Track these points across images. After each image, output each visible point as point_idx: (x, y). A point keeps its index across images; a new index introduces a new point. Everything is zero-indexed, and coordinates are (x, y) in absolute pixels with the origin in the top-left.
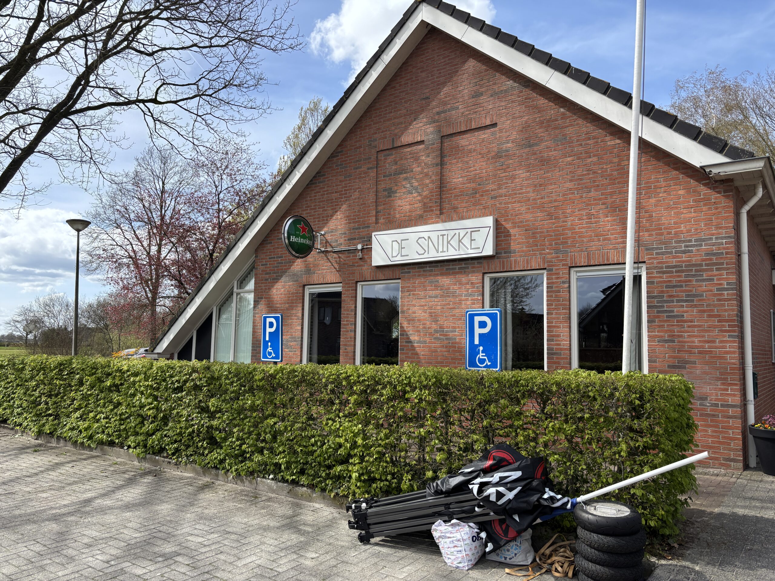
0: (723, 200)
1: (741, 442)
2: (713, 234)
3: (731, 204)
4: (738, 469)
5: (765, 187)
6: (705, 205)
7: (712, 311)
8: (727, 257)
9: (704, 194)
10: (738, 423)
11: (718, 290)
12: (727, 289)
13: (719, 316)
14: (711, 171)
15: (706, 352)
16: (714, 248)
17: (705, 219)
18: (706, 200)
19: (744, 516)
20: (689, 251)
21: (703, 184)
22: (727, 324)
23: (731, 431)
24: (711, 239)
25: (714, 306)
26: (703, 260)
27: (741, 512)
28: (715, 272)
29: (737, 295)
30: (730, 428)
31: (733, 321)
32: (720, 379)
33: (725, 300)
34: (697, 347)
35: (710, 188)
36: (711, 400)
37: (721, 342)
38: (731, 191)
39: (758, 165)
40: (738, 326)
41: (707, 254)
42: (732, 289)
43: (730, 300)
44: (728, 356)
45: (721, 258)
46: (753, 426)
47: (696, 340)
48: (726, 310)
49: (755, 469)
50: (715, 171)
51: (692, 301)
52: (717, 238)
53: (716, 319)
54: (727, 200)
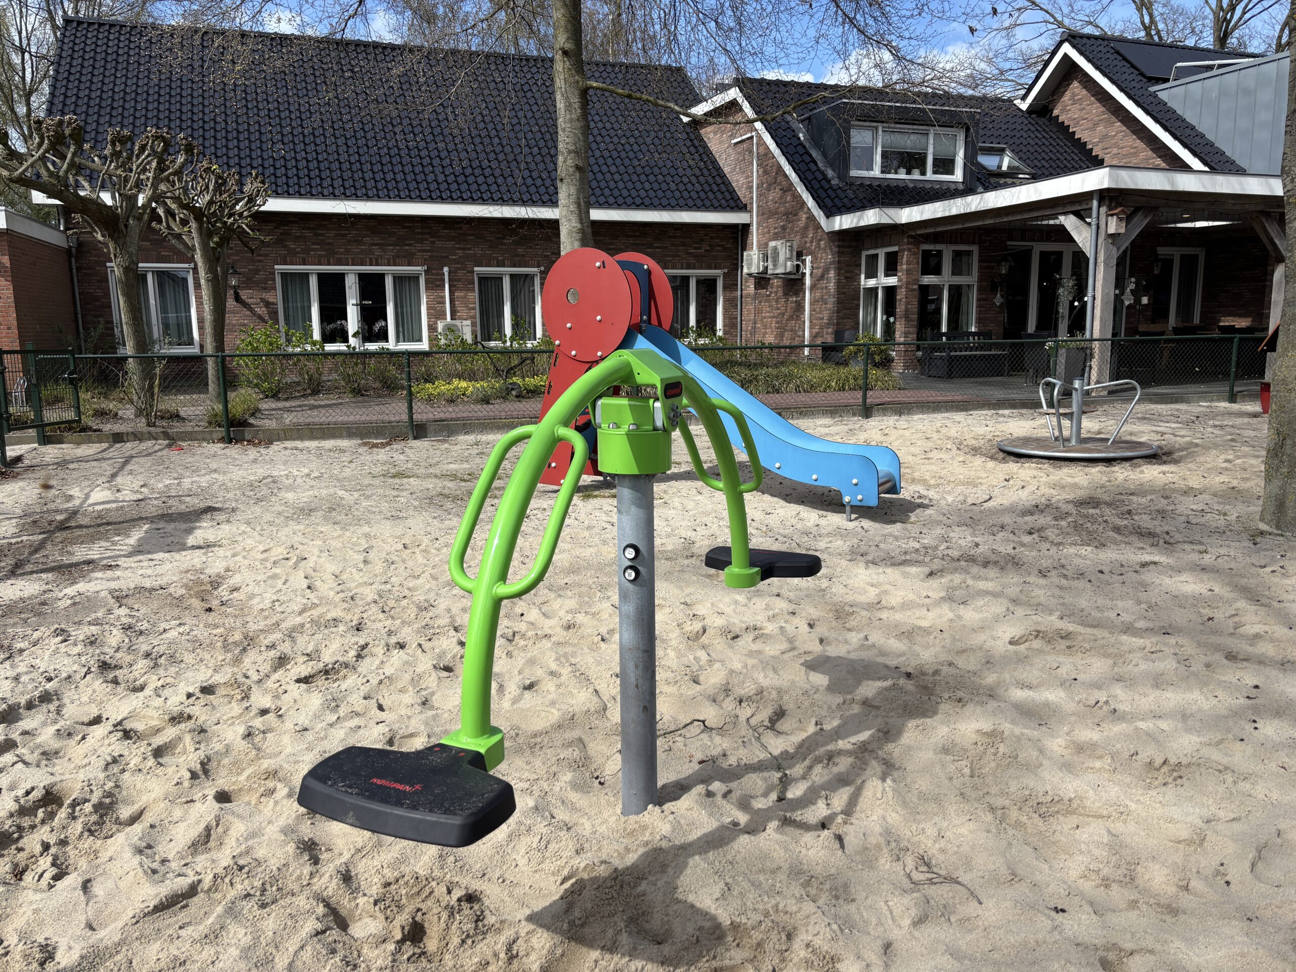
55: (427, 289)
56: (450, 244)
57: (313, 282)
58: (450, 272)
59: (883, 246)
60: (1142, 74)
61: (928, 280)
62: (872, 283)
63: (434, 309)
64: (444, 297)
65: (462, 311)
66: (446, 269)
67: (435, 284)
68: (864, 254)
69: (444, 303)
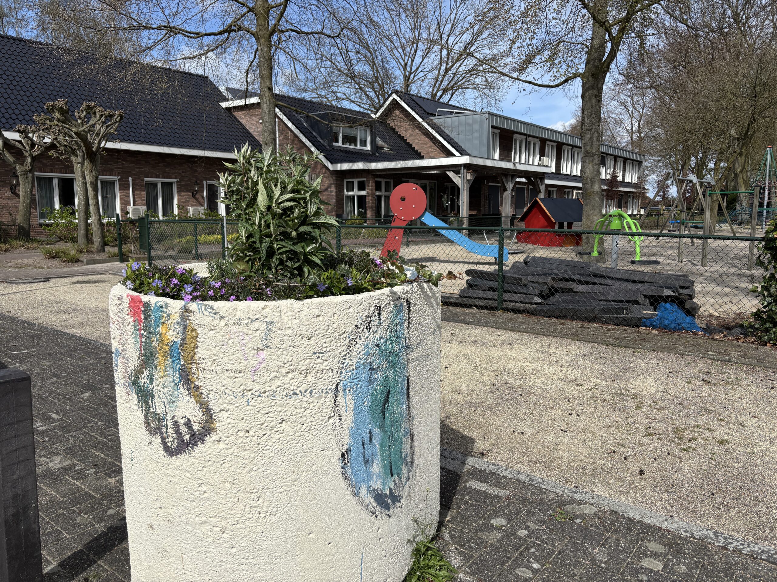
55: (120, 190)
56: (132, 165)
57: (56, 183)
58: (132, 180)
59: (357, 178)
60: (425, 111)
61: (378, 193)
62: (351, 193)
63: (124, 200)
64: (129, 194)
65: (139, 201)
66: (130, 179)
67: (124, 187)
68: (345, 181)
69: (129, 197)
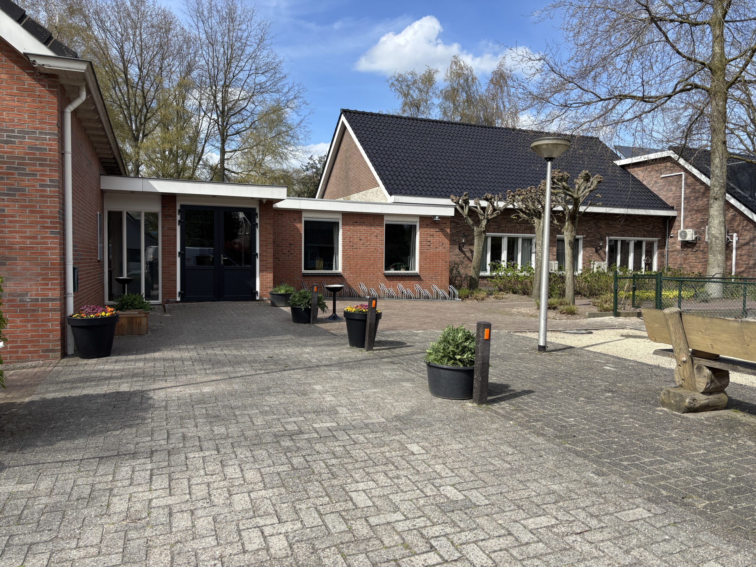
0: (47, 94)
1: (60, 333)
2: (37, 128)
3: (55, 100)
4: (56, 358)
5: (89, 92)
6: (29, 96)
7: (35, 206)
8: (50, 154)
9: (29, 84)
10: (57, 316)
11: (41, 186)
12: (49, 186)
13: (41, 212)
14: (34, 61)
15: (28, 248)
16: (38, 142)
17: (30, 110)
18: (31, 91)
19: (53, 399)
20: (11, 142)
21: (27, 73)
22: (49, 220)
23: (50, 324)
24: (34, 133)
25: (37, 201)
26: (26, 154)
27: (50, 396)
28: (38, 168)
29: (59, 193)
30: (49, 321)
31: (55, 217)
32: (41, 274)
33: (48, 196)
34: (18, 243)
35: (35, 79)
36: (31, 296)
37: (43, 238)
38: (56, 87)
39: (81, 67)
40: (60, 223)
41: (30, 148)
42: (55, 186)
43: (52, 197)
44: (50, 252)
45: (45, 154)
46: (71, 316)
47: (17, 236)
48: (48, 207)
49: (73, 356)
50: (39, 62)
51: (14, 195)
52: (40, 133)
53: (39, 215)
54: (52, 96)
